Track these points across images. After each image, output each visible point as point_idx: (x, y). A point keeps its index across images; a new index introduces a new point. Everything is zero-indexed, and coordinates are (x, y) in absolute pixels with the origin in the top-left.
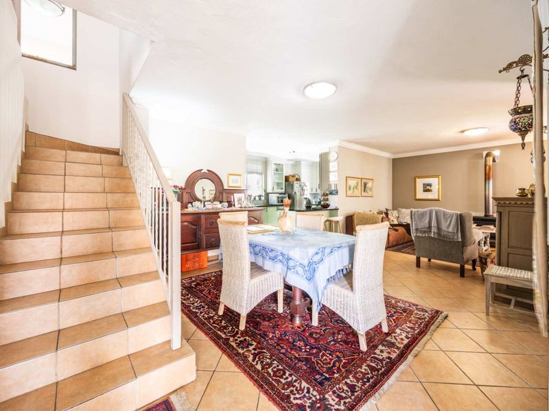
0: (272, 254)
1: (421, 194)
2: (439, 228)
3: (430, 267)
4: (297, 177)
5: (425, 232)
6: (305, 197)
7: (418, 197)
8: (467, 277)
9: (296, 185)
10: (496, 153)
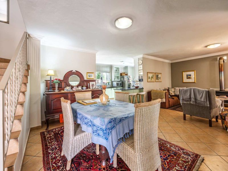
0: (86, 121)
1: (185, 80)
2: (196, 99)
3: (191, 120)
4: (126, 73)
5: (187, 101)
6: (130, 82)
7: (184, 81)
8: (213, 127)
9: (125, 77)
10: (225, 58)
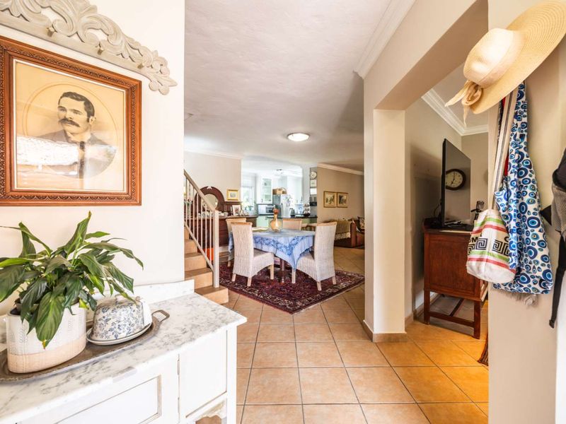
0: (267, 242)
4: (283, 190)
6: (291, 207)
9: (283, 198)
